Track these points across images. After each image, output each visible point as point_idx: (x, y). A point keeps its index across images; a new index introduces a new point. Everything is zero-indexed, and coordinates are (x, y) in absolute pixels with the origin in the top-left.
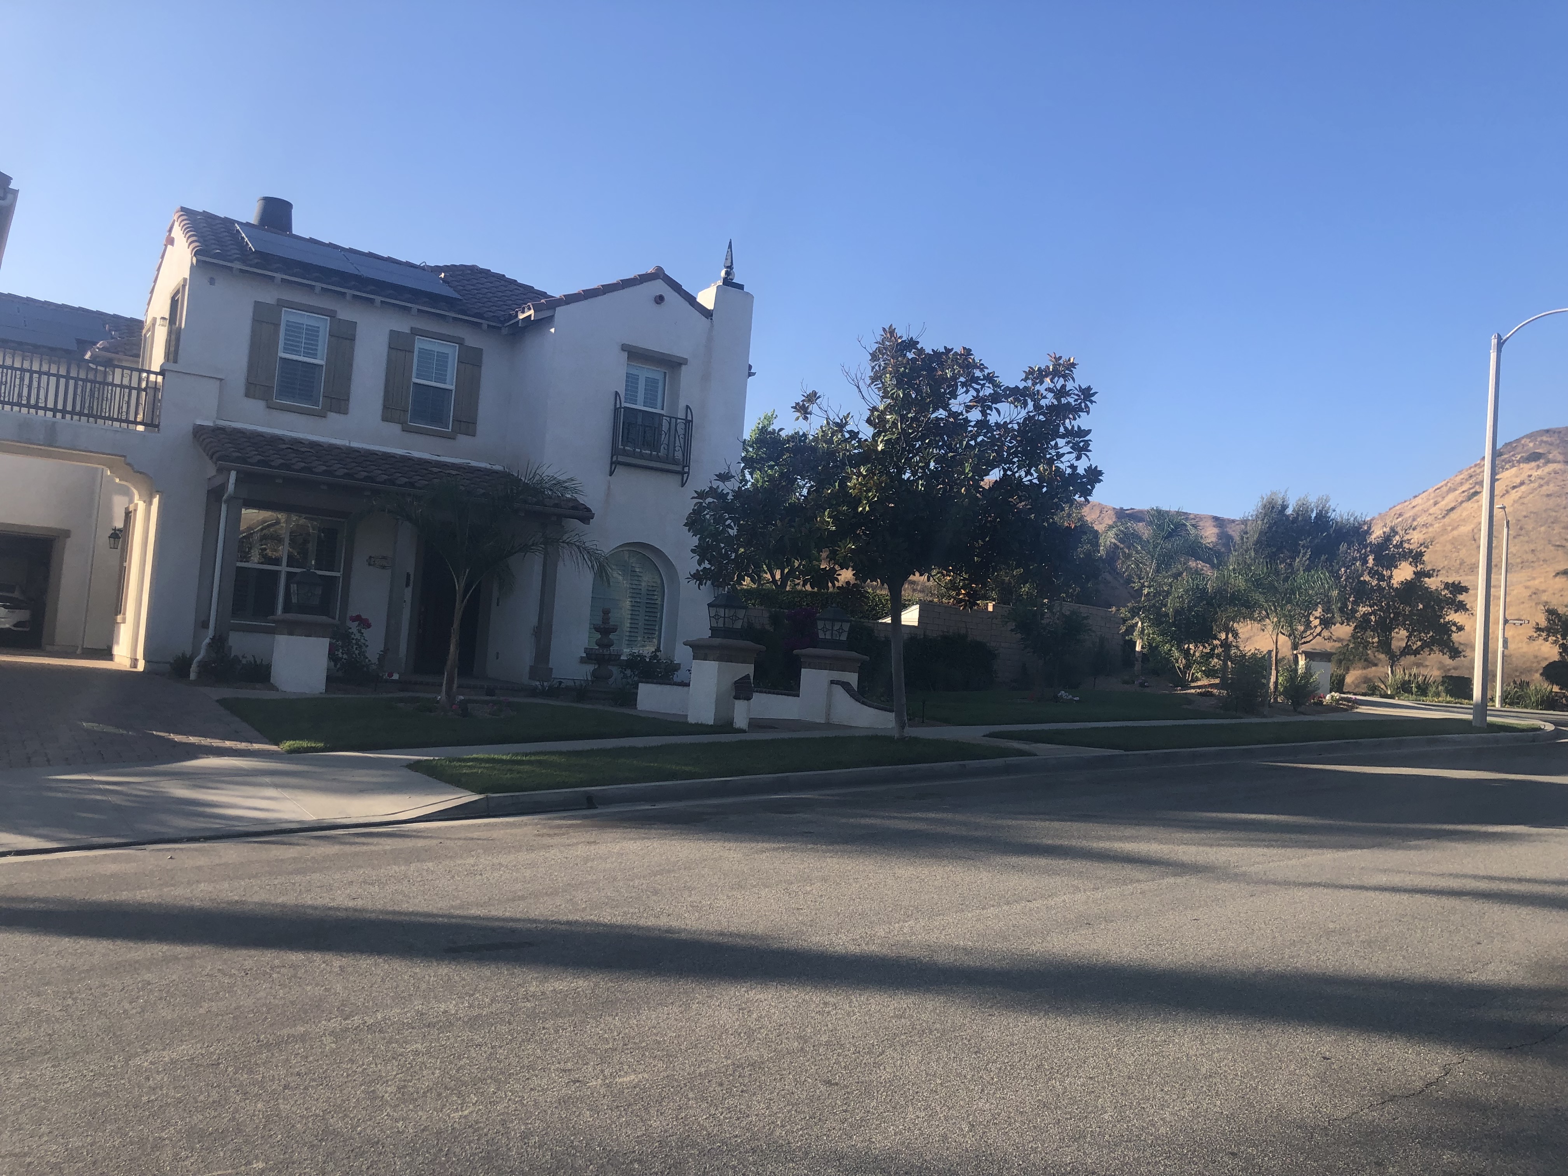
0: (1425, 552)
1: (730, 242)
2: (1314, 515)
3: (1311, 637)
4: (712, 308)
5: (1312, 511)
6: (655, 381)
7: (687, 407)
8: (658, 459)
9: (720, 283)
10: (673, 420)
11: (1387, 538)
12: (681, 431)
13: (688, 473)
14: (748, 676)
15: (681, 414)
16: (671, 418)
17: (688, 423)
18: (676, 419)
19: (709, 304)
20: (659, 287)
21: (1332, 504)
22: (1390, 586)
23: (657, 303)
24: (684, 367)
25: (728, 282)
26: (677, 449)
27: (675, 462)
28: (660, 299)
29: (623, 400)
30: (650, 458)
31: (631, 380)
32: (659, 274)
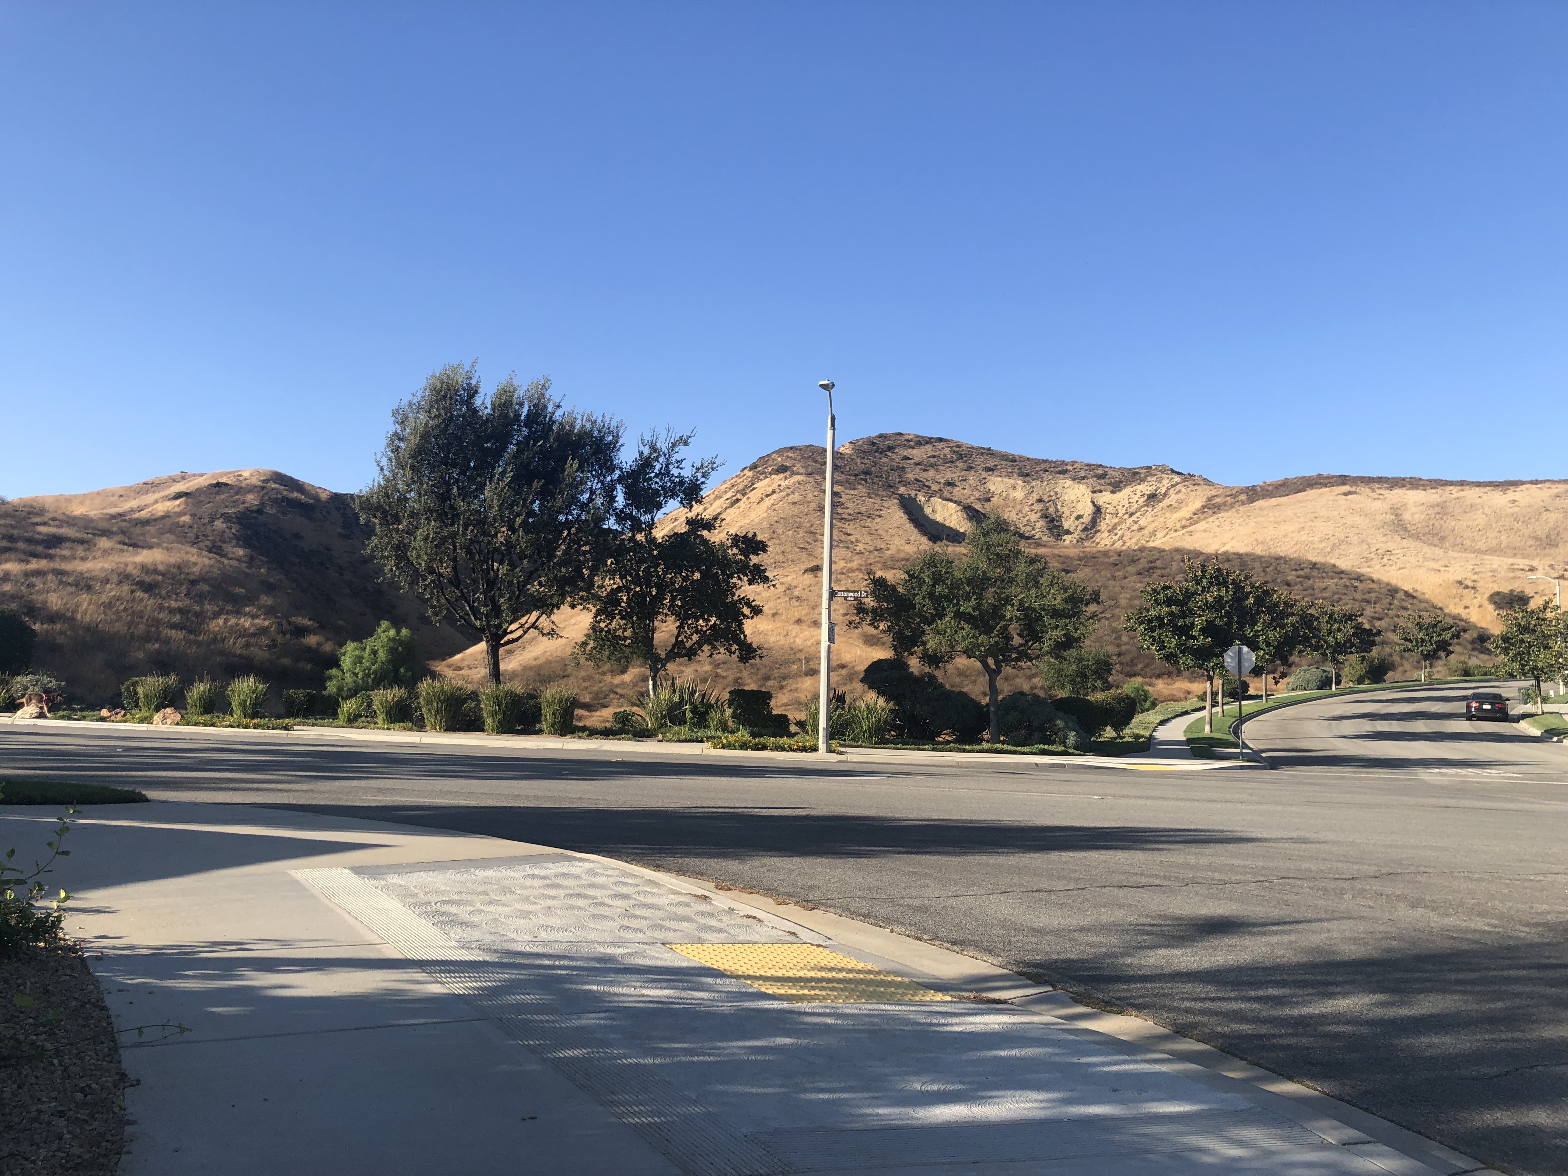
0: (703, 483)
2: (525, 411)
3: (519, 633)
5: (521, 404)
11: (646, 464)
21: (554, 395)
22: (652, 541)
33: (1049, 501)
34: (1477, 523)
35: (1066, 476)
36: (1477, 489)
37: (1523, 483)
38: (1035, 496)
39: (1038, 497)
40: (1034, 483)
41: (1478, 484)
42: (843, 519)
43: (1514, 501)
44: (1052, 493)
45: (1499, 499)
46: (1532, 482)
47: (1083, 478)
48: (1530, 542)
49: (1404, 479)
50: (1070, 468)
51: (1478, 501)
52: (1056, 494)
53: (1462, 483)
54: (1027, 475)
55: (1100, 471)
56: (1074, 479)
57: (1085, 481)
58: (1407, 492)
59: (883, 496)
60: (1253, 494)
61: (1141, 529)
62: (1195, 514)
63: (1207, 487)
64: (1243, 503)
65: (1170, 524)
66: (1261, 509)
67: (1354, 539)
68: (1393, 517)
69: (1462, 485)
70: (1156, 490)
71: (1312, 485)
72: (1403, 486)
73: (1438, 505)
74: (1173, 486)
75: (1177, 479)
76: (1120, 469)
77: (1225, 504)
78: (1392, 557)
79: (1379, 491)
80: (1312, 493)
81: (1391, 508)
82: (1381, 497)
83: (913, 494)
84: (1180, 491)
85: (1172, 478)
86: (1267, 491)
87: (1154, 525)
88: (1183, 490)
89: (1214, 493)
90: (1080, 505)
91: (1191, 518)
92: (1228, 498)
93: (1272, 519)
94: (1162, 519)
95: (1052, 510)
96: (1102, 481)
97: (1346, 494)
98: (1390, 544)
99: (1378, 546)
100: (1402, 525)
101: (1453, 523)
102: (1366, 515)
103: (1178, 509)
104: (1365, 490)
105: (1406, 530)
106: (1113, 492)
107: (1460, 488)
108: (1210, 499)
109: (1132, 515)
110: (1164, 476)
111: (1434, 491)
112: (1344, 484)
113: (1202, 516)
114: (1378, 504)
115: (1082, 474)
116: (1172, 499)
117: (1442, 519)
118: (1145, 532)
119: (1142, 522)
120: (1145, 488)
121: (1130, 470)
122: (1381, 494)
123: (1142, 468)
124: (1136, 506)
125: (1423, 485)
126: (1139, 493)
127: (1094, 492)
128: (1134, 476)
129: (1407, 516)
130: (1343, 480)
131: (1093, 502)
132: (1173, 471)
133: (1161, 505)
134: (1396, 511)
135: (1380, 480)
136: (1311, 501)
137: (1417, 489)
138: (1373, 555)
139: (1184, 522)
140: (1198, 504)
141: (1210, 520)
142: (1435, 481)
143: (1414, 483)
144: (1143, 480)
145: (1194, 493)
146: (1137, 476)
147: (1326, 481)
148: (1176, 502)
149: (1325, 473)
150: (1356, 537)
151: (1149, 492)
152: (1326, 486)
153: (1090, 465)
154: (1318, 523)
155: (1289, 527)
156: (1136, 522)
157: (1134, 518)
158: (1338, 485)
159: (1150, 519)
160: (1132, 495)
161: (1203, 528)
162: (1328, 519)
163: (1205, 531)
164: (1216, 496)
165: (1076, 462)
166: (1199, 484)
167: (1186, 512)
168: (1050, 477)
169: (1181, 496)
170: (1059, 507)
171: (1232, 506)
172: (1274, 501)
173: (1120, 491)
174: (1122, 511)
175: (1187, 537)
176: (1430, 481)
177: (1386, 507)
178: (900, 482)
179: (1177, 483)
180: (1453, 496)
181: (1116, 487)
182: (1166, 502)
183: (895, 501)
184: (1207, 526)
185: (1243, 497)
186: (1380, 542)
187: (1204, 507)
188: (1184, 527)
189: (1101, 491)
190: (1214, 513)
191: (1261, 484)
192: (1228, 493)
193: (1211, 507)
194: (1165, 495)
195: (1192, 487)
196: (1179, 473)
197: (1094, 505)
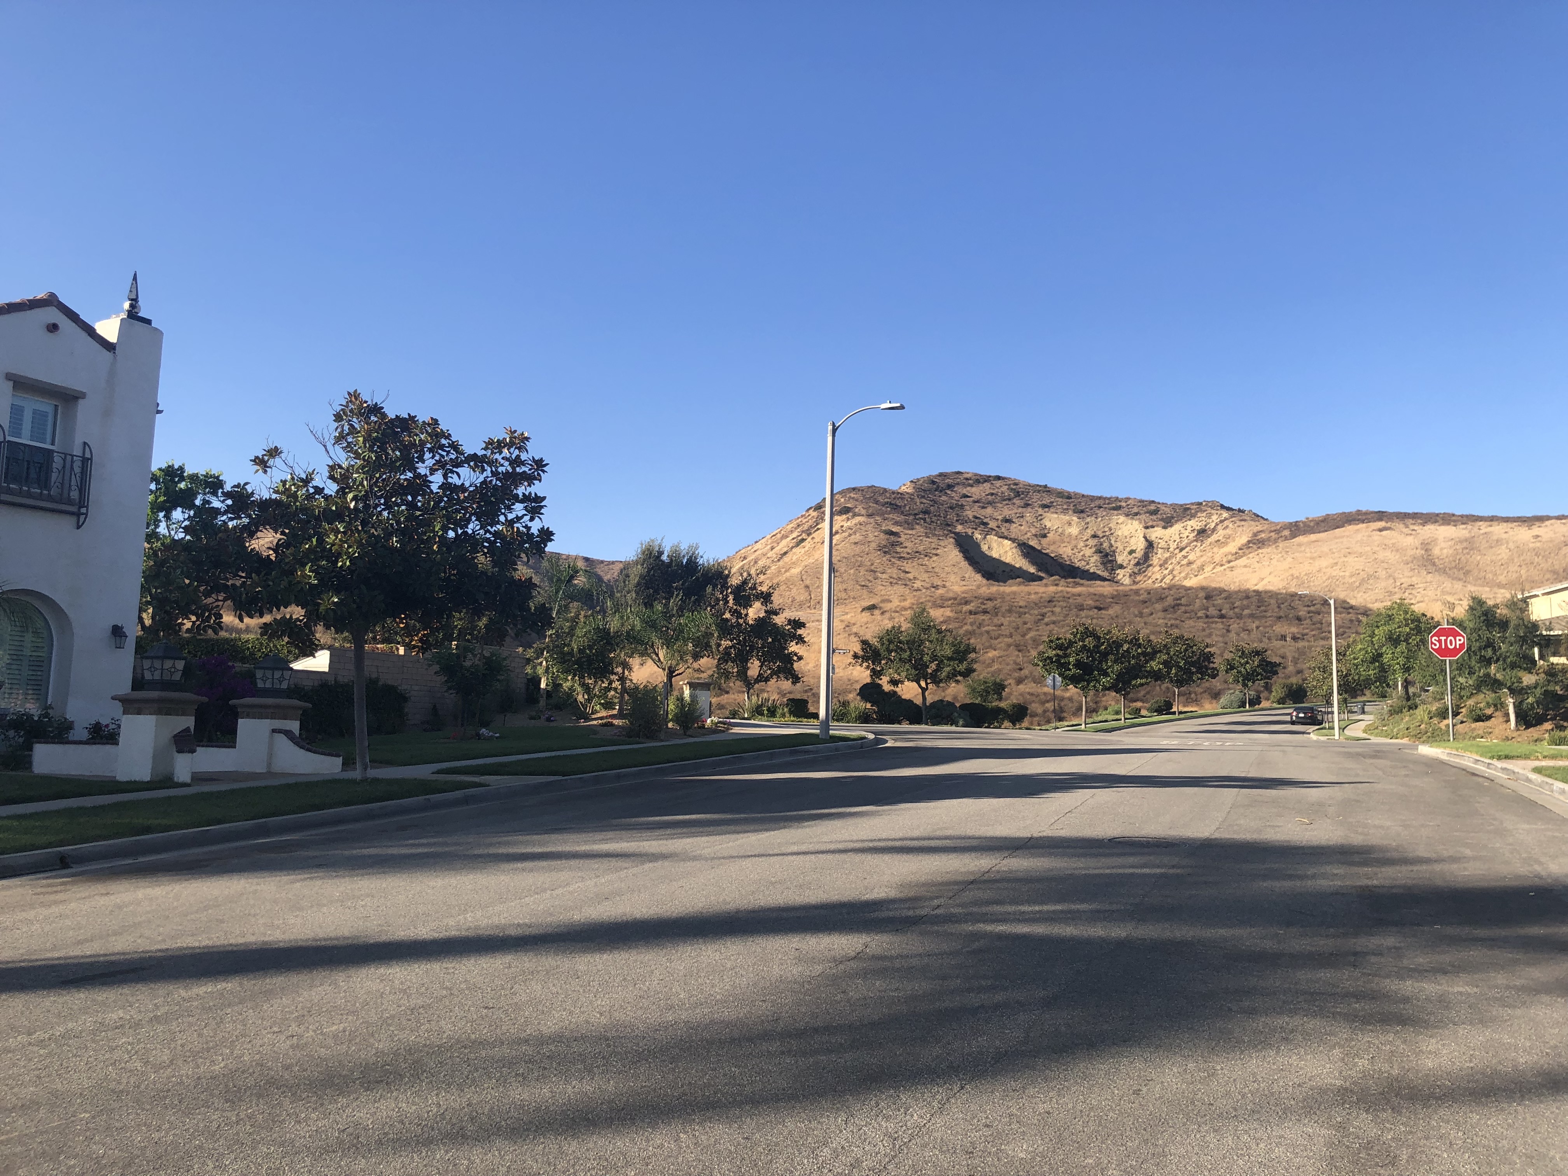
0: (773, 593)
1: (135, 275)
2: (685, 561)
4: (115, 341)
5: (684, 556)
6: (44, 415)
7: (85, 443)
8: (50, 499)
9: (124, 315)
10: (69, 458)
11: (745, 582)
12: (77, 470)
13: (86, 514)
14: (187, 730)
15: (77, 451)
16: (66, 454)
17: (86, 461)
18: (73, 456)
19: (112, 337)
20: (53, 315)
21: (700, 552)
22: (746, 623)
23: (51, 332)
24: (81, 401)
25: (133, 315)
26: (73, 488)
27: (70, 502)
28: (53, 328)
29: (6, 433)
30: (40, 497)
31: (16, 412)
32: (51, 301)
33: (1104, 536)
34: (1500, 557)
35: (1120, 512)
36: (1505, 524)
37: (1548, 518)
38: (1090, 532)
39: (1093, 533)
40: (1088, 519)
41: (1507, 520)
42: (901, 557)
43: (1538, 536)
44: (1106, 529)
45: (1523, 534)
46: (1559, 518)
47: (1136, 514)
48: (1548, 576)
49: (1437, 515)
50: (1124, 504)
51: (1504, 536)
52: (1110, 529)
53: (1492, 519)
54: (1082, 512)
55: (1152, 507)
56: (1127, 515)
57: (1138, 517)
58: (1438, 528)
59: (939, 536)
60: (1296, 529)
61: (1190, 563)
62: (1240, 549)
63: (1253, 523)
64: (1286, 539)
65: (1217, 559)
66: (1300, 545)
67: (1382, 574)
68: (1423, 552)
69: (1492, 520)
70: (1206, 526)
71: (1351, 521)
72: (1436, 522)
73: (1466, 540)
74: (1221, 521)
75: (1225, 514)
76: (1171, 505)
77: (1269, 539)
78: (1413, 592)
79: (1412, 527)
80: (1350, 529)
81: (1422, 544)
82: (1414, 532)
83: (970, 532)
84: (1227, 527)
85: (1221, 514)
86: (1309, 526)
87: (1202, 559)
88: (1231, 525)
89: (1259, 528)
90: (1133, 541)
91: (1236, 553)
92: (1272, 534)
93: (1308, 555)
94: (1210, 554)
95: (1106, 545)
96: (1154, 517)
97: (1380, 530)
98: (1414, 579)
99: (1403, 580)
100: (1431, 560)
101: (1479, 558)
102: (1397, 550)
103: (1225, 544)
104: (1399, 526)
105: (1434, 564)
106: (1165, 528)
107: (1489, 523)
108: (1255, 535)
109: (1182, 550)
110: (1213, 511)
111: (1464, 526)
112: (1380, 520)
113: (1247, 551)
114: (1410, 540)
115: (1135, 510)
116: (1220, 534)
117: (1468, 554)
118: (1194, 566)
119: (1191, 557)
120: (1195, 524)
121: (1181, 505)
122: (1413, 530)
123: (1192, 504)
124: (1186, 541)
125: (1454, 521)
126: (1189, 528)
127: (1147, 528)
128: (1185, 512)
129: (1436, 551)
130: (1381, 516)
131: (1145, 537)
132: (1223, 507)
133: (1209, 540)
134: (1427, 546)
135: (1415, 516)
136: (1348, 537)
137: (1449, 524)
138: (1396, 590)
139: (1230, 557)
140: (1244, 539)
141: (1251, 555)
142: (1467, 516)
143: (1447, 519)
144: (1193, 516)
145: (1240, 529)
146: (1188, 512)
147: (1364, 517)
148: (1224, 537)
149: (1364, 509)
150: (1384, 572)
151: (1199, 528)
152: (1363, 522)
153: (1143, 501)
154: (1350, 559)
155: (1324, 563)
156: (1185, 557)
157: (1184, 553)
158: (1375, 521)
159: (1199, 554)
160: (1183, 530)
161: (1243, 564)
162: (1361, 555)
163: (1245, 566)
164: (1261, 531)
165: (1128, 499)
166: (1245, 520)
167: (1232, 547)
168: (1104, 513)
169: (1228, 531)
170: (1113, 542)
171: (1276, 541)
172: (1313, 537)
173: (1171, 526)
174: (1173, 546)
175: (1228, 572)
176: (1462, 516)
177: (1417, 543)
178: (957, 521)
179: (1226, 519)
180: (1482, 532)
181: (1168, 522)
182: (1214, 537)
183: (952, 540)
184: (1248, 561)
185: (1286, 533)
186: (1405, 577)
187: (1249, 542)
188: (1229, 562)
189: (1153, 527)
190: (1259, 548)
191: (1304, 520)
192: (1273, 529)
193: (1256, 543)
194: (1214, 530)
195: (1238, 523)
196: (1228, 509)
197: (1147, 540)
